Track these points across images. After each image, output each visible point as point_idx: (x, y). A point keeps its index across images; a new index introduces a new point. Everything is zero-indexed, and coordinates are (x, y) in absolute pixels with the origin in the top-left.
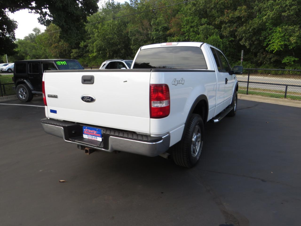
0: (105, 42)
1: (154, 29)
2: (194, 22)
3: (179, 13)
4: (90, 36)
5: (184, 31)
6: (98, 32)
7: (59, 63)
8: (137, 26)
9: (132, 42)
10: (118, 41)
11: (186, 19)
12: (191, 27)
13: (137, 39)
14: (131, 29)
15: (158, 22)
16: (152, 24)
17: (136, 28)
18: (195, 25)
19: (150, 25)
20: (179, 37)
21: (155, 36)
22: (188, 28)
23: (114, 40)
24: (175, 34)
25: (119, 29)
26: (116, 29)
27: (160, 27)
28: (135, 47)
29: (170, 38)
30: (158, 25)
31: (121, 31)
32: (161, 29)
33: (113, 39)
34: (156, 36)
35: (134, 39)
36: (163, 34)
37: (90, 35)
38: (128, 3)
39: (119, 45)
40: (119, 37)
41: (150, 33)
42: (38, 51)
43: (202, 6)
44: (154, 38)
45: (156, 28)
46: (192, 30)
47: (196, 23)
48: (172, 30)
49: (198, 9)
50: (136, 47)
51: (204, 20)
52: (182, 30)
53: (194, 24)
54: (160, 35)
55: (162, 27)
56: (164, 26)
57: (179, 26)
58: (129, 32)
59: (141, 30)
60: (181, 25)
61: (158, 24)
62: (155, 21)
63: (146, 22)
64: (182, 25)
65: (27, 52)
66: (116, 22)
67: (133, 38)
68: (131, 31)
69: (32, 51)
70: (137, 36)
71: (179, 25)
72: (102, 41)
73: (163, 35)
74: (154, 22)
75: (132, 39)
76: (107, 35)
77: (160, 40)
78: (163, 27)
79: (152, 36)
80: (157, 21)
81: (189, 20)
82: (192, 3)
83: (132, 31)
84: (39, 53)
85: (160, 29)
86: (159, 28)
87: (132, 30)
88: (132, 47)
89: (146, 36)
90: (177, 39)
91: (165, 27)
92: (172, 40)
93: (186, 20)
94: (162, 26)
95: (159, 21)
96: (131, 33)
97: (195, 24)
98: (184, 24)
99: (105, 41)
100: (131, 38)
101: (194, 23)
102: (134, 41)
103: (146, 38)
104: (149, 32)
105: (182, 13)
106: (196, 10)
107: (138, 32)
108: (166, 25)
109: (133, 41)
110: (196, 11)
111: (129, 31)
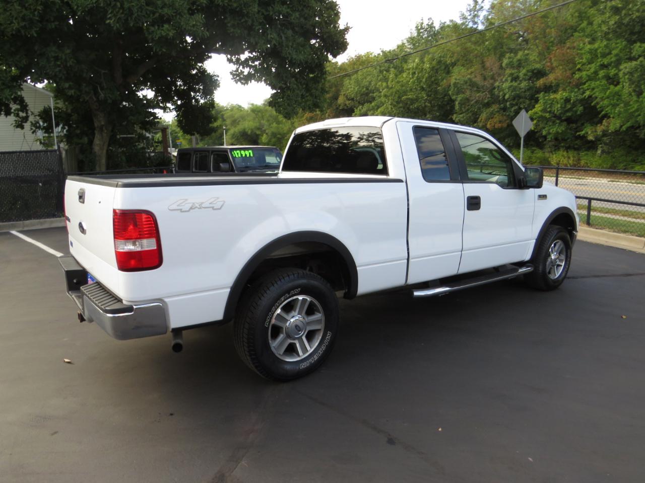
0: (399, 108)
1: (509, 76)
2: (610, 53)
3: (576, 34)
4: (375, 94)
5: (581, 78)
6: (387, 87)
7: (238, 154)
8: (472, 73)
9: (457, 107)
10: (427, 104)
11: (590, 49)
12: (603, 66)
13: (468, 100)
14: (456, 79)
15: (519, 60)
16: (504, 65)
17: (469, 76)
18: (612, 62)
19: (501, 67)
20: (568, 91)
21: (509, 91)
22: (592, 70)
23: (420, 102)
24: (558, 85)
25: (433, 79)
26: (424, 80)
27: (524, 71)
28: (463, 117)
29: (544, 97)
30: (520, 67)
31: (436, 84)
32: (525, 75)
33: (417, 100)
34: (512, 92)
35: (461, 100)
36: (528, 87)
37: (373, 93)
38: (455, 22)
39: (429, 112)
40: (430, 96)
41: (499, 87)
42: (281, 125)
43: (638, 11)
44: (507, 97)
45: (512, 74)
46: (602, 73)
47: (617, 55)
48: (551, 78)
49: (626, 21)
50: (465, 118)
51: (640, 47)
52: (577, 76)
53: (611, 58)
54: (522, 88)
55: (528, 71)
56: (535, 69)
57: (571, 65)
58: (452, 86)
59: (478, 80)
60: (575, 63)
61: (519, 64)
62: (513, 59)
63: (491, 61)
64: (579, 63)
65: (263, 127)
66: (425, 65)
67: (460, 97)
68: (455, 83)
69: (272, 125)
70: (468, 93)
71: (570, 63)
72: (394, 107)
73: (528, 90)
74: (511, 60)
75: (456, 100)
76: (405, 93)
77: (521, 100)
78: (532, 71)
79: (501, 93)
80: (519, 57)
81: (596, 50)
82: (610, 7)
83: (458, 83)
84: (282, 129)
85: (522, 75)
86: (520, 74)
87: (457, 81)
88: (456, 118)
89: (488, 92)
90: (563, 98)
91: (535, 71)
92: (550, 100)
93: (590, 52)
94: (530, 68)
95: (523, 58)
96: (455, 87)
97: (613, 59)
98: (584, 60)
99: (401, 105)
100: (454, 97)
101: (609, 57)
102: (461, 104)
103: (489, 98)
104: (497, 84)
105: (581, 34)
106: (619, 24)
107: (472, 85)
108: (538, 66)
109: (459, 103)
110: (619, 27)
111: (452, 83)
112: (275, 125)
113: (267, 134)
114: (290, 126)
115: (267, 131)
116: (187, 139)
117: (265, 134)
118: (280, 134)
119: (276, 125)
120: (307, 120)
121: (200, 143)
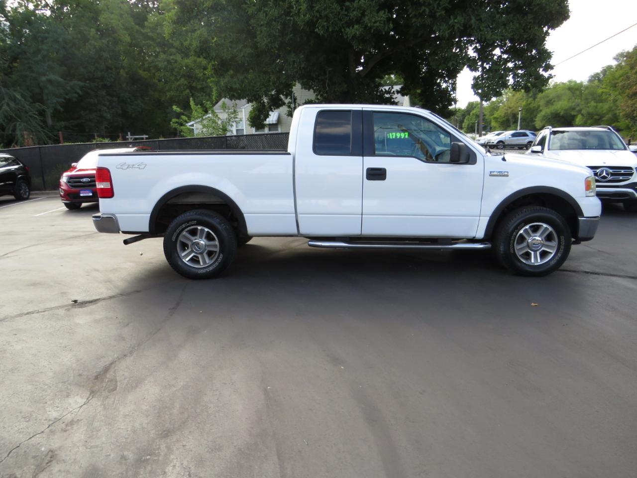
112: (593, 104)
113: (582, 115)
114: (612, 105)
115: (583, 112)
116: (499, 121)
117: (580, 115)
118: (597, 115)
119: (595, 104)
120: (628, 97)
121: (512, 126)
